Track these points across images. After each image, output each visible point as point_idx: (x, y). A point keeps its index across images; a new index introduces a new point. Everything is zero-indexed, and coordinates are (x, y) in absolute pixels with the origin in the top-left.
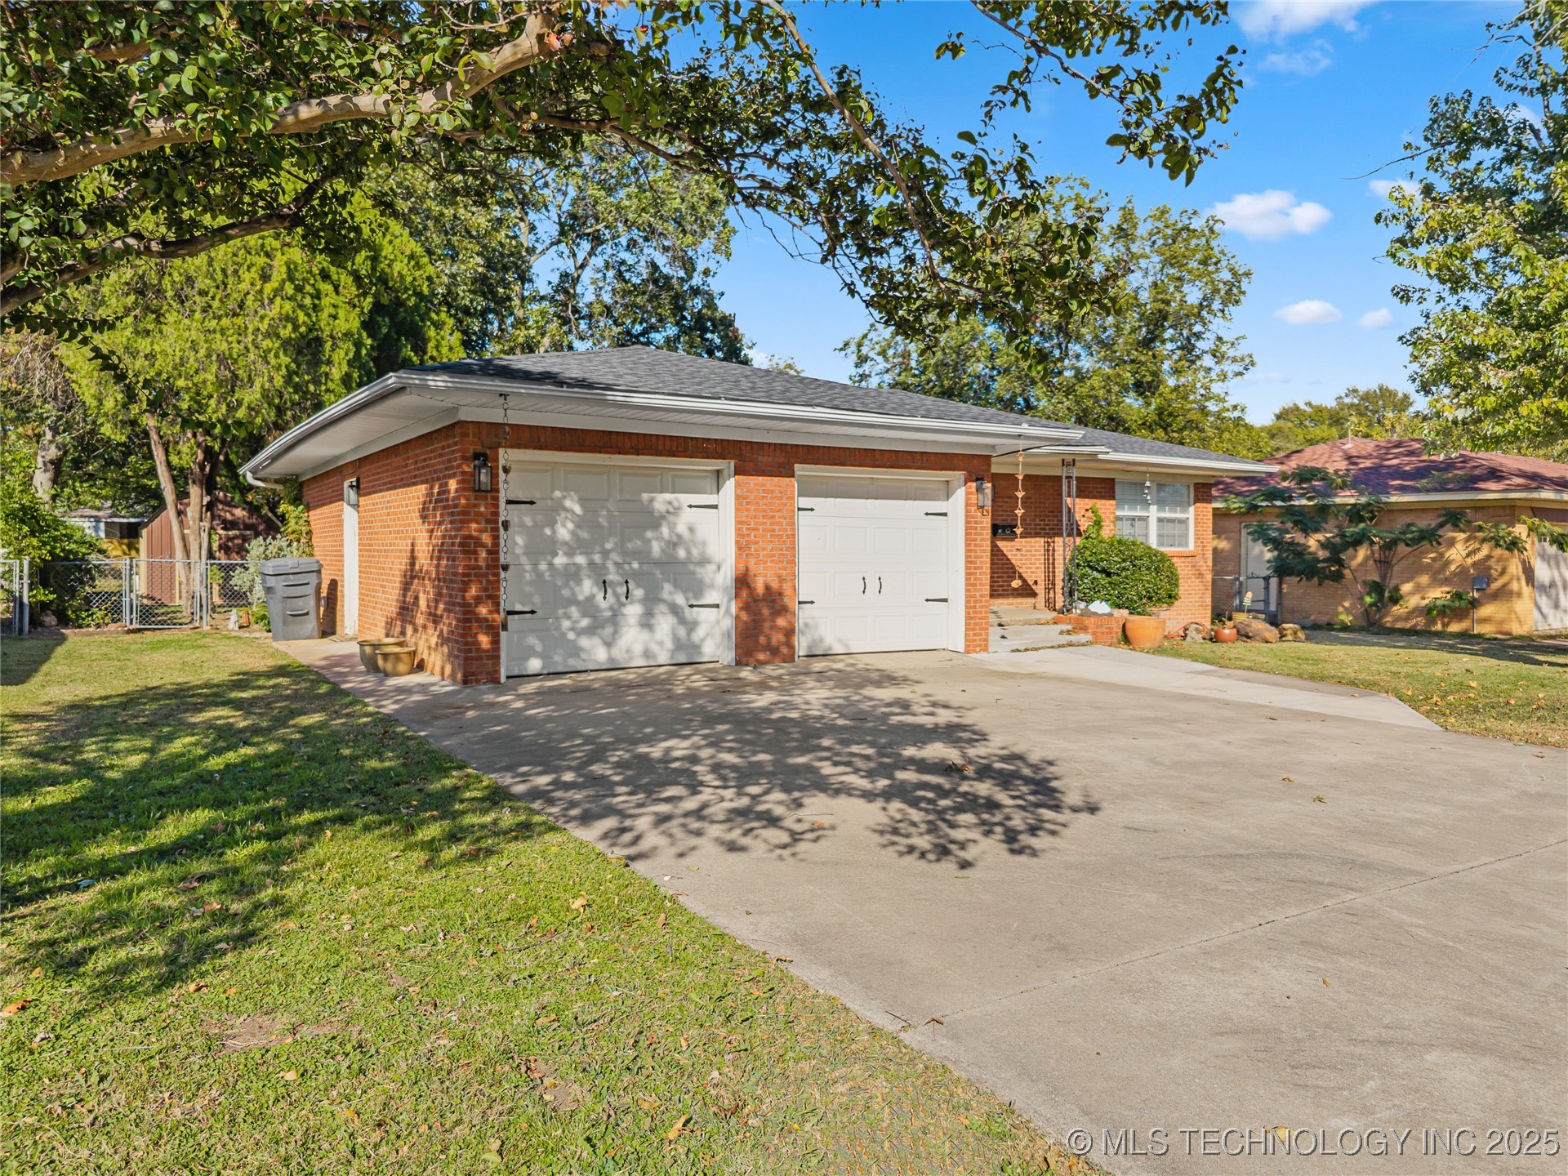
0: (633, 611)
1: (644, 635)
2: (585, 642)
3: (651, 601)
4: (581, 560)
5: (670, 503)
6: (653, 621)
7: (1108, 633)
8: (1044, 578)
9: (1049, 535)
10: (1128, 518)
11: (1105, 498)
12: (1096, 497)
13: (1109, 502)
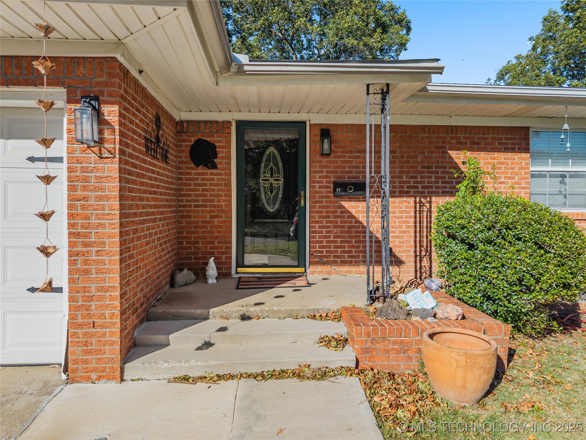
7: (398, 352)
8: (412, 243)
9: (422, 194)
10: (553, 175)
11: (513, 150)
12: (499, 150)
13: (519, 155)
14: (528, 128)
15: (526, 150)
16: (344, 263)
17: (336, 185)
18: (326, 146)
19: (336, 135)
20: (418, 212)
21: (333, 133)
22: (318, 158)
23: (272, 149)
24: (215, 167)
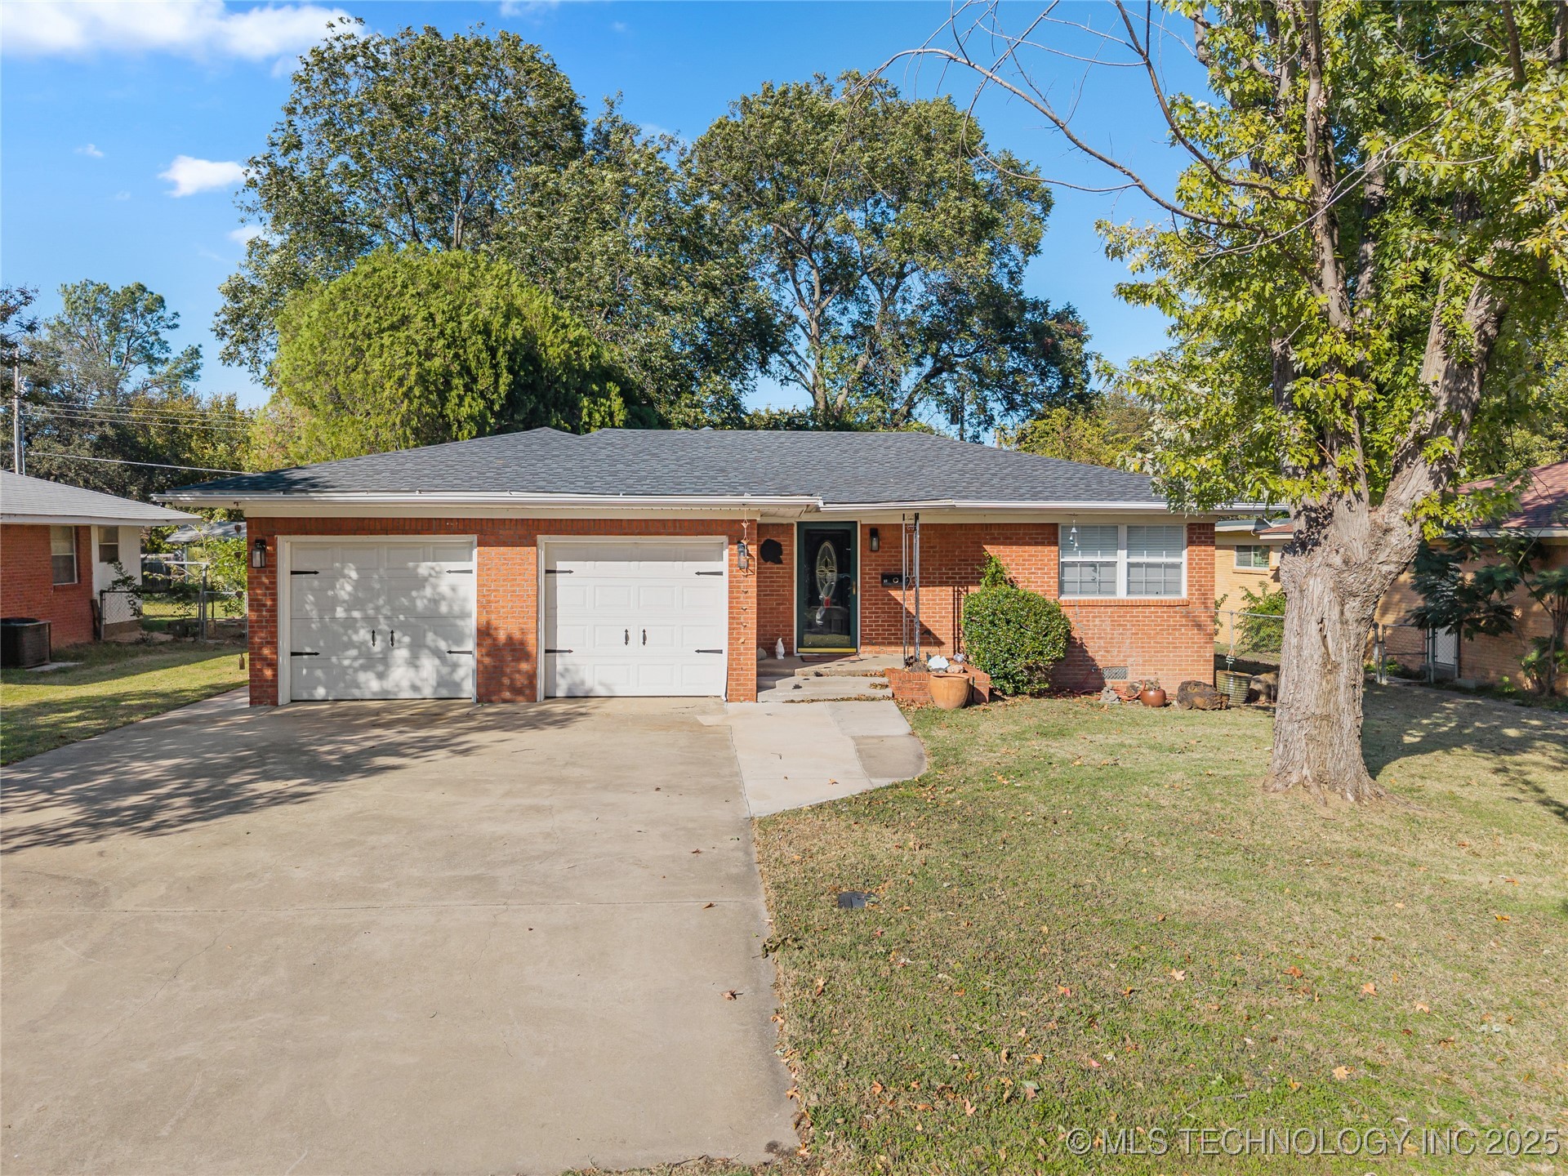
0: (401, 654)
1: (411, 673)
2: (362, 677)
3: (416, 648)
4: (356, 614)
5: (433, 568)
6: (418, 663)
7: (919, 690)
8: (951, 627)
9: (960, 584)
10: (1083, 564)
11: (1042, 544)
12: (1029, 544)
13: (1049, 548)
14: (1056, 525)
15: (1056, 544)
16: (890, 644)
17: (884, 577)
18: (875, 544)
19: (883, 533)
20: (957, 599)
21: (880, 531)
22: (868, 553)
23: (827, 544)
24: (780, 562)
